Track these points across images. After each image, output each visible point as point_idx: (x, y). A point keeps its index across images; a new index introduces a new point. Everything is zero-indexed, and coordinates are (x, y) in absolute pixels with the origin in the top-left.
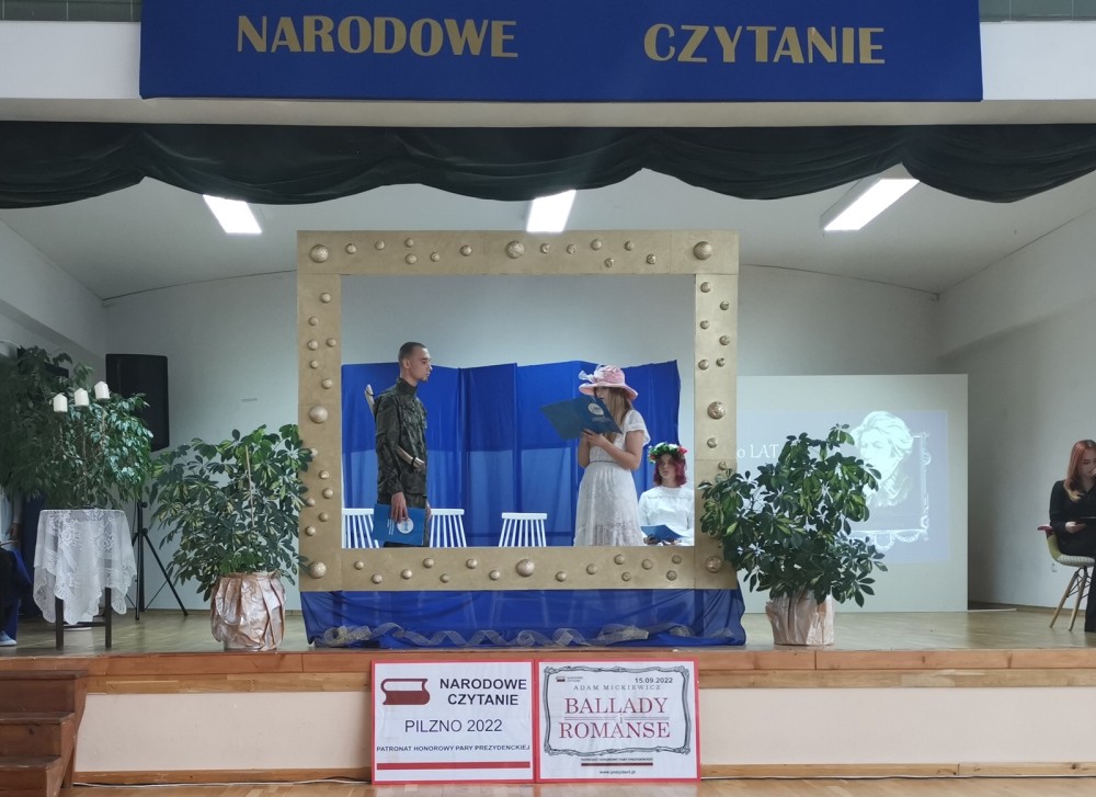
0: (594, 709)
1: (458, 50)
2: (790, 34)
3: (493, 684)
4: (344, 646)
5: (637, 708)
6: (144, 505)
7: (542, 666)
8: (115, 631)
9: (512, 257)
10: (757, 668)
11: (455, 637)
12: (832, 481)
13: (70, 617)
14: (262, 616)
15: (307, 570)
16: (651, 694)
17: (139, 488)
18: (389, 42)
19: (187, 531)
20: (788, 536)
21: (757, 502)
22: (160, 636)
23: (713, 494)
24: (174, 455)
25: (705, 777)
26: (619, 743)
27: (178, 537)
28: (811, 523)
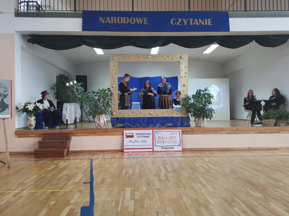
0: (163, 138)
1: (138, 23)
2: (196, 20)
3: (145, 134)
4: (118, 127)
5: (171, 138)
6: (82, 102)
7: (154, 131)
8: (77, 125)
9: (148, 58)
10: (192, 131)
11: (138, 125)
12: (205, 97)
13: (69, 123)
14: (104, 122)
15: (112, 114)
16: (174, 136)
17: (82, 99)
18: (126, 21)
19: (90, 107)
20: (197, 107)
21: (192, 101)
22: (85, 126)
23: (184, 100)
24: (88, 93)
25: (184, 150)
26: (168, 144)
27: (89, 108)
28: (202, 105)
